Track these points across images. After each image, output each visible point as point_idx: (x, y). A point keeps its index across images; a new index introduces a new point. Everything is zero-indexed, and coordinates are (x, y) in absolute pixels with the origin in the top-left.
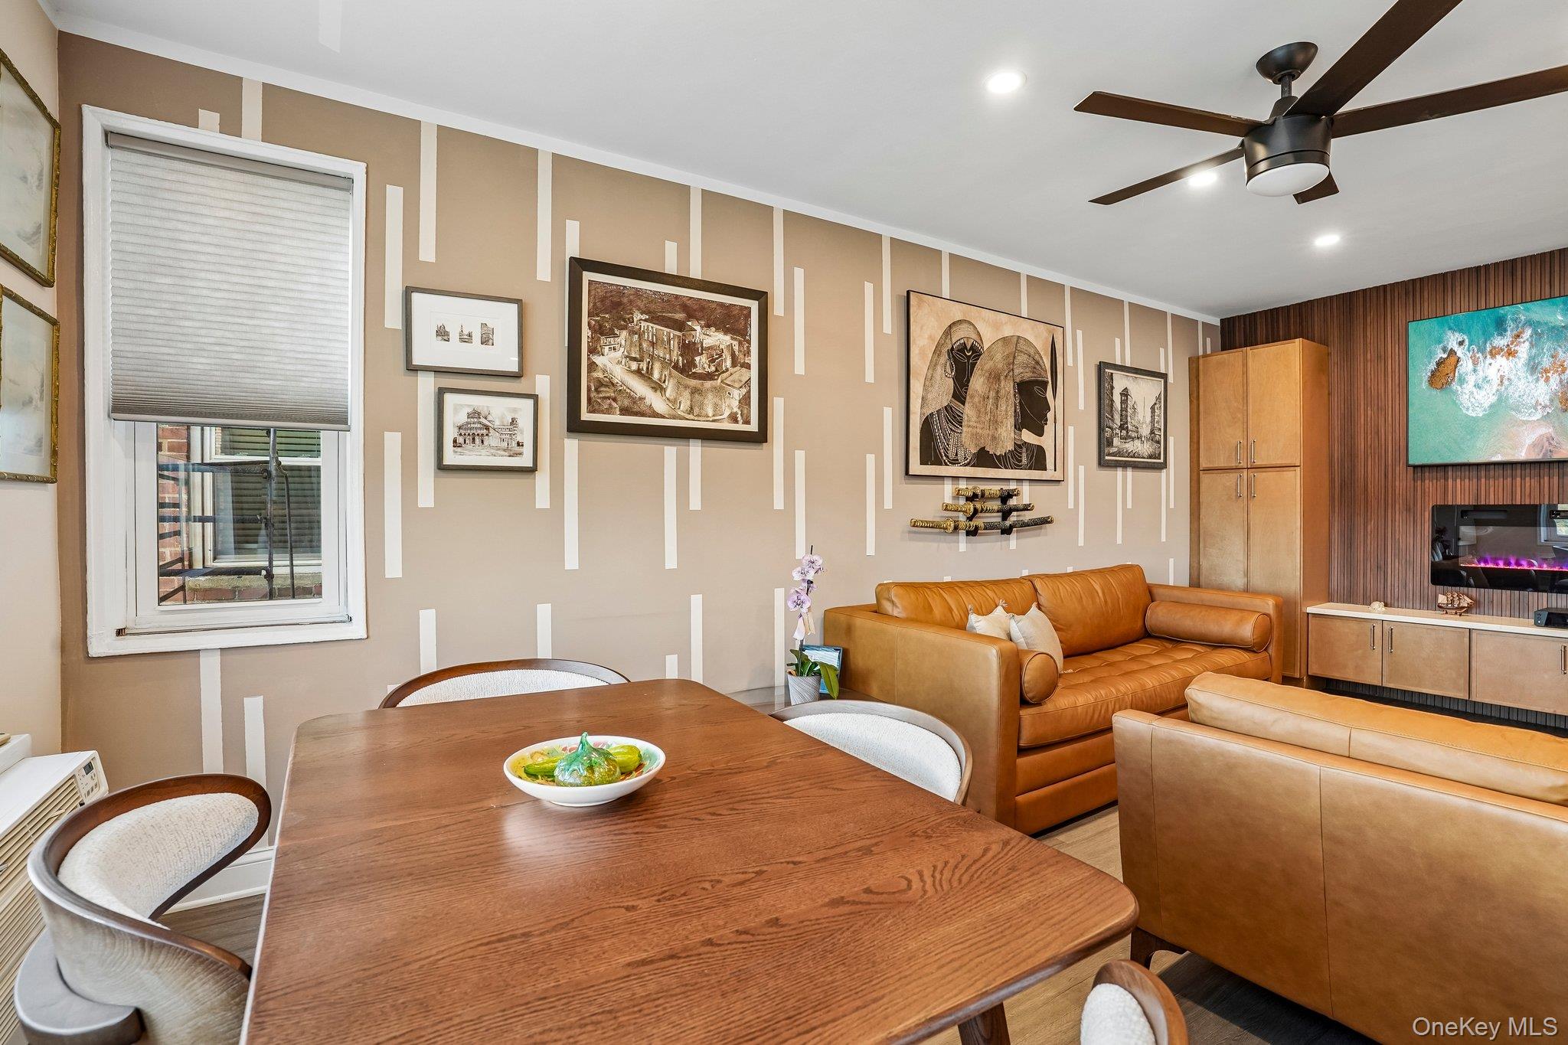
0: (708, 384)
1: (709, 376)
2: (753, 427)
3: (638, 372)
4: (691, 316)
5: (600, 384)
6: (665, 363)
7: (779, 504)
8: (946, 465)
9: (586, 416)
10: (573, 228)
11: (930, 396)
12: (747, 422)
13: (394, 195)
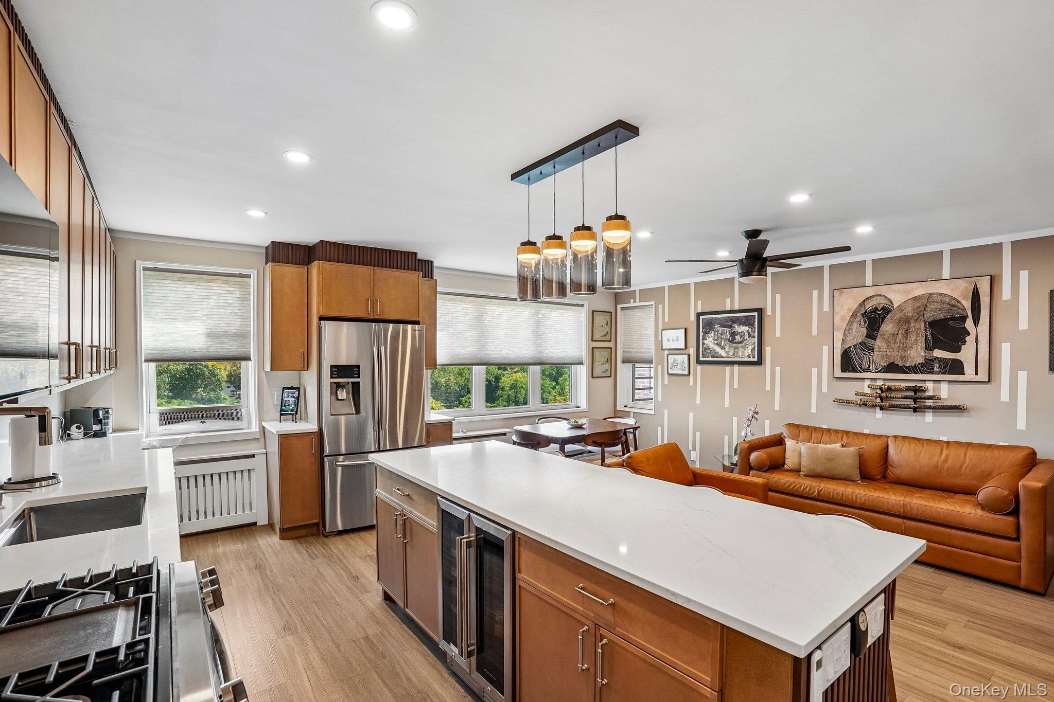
0: (740, 345)
1: (741, 342)
2: (756, 359)
3: (717, 344)
4: (733, 323)
5: (706, 349)
6: (725, 340)
7: (768, 387)
8: (861, 372)
9: (701, 359)
10: (699, 303)
11: (848, 339)
12: (754, 357)
13: (660, 306)
